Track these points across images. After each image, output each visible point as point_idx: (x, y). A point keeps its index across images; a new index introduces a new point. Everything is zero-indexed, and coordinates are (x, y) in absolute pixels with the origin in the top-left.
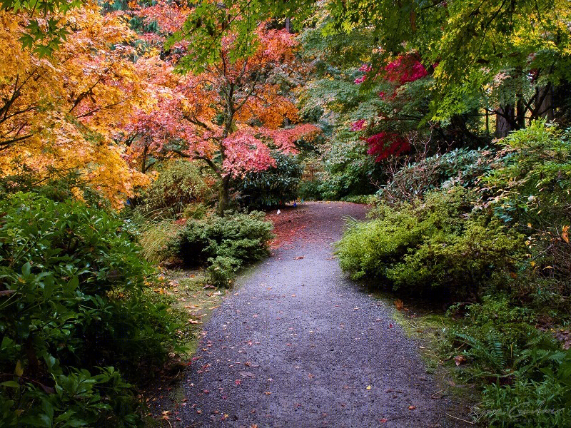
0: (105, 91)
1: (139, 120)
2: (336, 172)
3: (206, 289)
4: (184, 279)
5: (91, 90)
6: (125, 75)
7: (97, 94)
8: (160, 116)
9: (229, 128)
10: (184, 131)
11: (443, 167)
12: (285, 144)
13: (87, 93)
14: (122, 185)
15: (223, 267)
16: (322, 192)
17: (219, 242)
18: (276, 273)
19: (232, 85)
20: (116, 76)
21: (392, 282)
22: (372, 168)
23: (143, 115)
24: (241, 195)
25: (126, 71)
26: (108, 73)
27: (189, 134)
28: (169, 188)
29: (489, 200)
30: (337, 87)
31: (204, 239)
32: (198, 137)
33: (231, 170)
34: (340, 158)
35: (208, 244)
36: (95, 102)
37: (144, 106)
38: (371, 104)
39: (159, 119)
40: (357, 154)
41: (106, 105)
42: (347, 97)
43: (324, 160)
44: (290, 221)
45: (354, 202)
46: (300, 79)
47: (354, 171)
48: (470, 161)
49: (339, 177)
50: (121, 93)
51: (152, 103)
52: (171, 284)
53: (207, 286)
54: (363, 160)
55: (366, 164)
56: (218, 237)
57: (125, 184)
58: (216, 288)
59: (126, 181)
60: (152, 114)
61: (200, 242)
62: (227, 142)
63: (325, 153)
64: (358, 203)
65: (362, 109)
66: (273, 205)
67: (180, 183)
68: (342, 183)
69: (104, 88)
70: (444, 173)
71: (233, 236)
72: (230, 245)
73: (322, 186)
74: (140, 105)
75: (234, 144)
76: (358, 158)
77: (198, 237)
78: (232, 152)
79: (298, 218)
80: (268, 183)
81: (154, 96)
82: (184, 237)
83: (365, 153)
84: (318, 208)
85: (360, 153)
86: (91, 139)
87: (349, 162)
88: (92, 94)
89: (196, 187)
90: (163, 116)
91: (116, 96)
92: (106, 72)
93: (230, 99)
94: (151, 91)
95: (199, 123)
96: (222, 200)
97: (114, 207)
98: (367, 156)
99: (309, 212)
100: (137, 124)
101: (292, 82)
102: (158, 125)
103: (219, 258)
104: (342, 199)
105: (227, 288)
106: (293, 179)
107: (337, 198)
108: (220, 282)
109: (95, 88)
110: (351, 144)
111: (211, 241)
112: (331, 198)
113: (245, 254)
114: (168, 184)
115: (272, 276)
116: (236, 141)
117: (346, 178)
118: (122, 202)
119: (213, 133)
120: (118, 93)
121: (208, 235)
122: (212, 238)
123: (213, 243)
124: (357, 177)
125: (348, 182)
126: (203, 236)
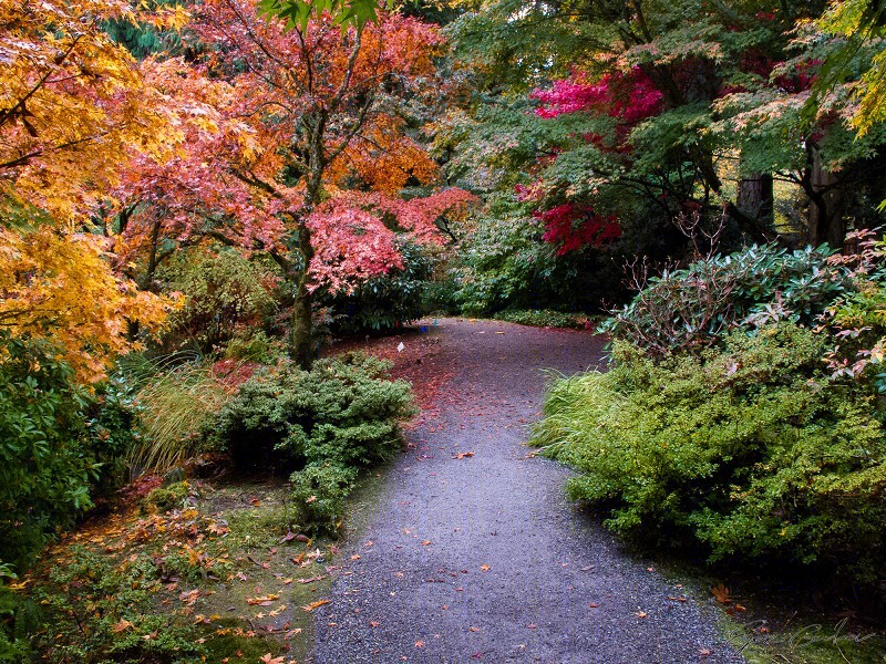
0: (58, 108)
1: (144, 176)
2: (485, 270)
3: (290, 542)
4: (239, 511)
5: (22, 103)
6: (107, 72)
7: (41, 114)
8: (184, 169)
9: (315, 194)
10: (232, 198)
11: (744, 283)
12: (420, 225)
13: (14, 111)
14: (101, 324)
15: (324, 494)
16: (462, 301)
17: (308, 429)
18: (428, 494)
19: (324, 112)
20: (85, 72)
21: (707, 547)
22: (551, 264)
23: (151, 166)
24: (333, 314)
25: (110, 62)
26: (65, 66)
27: (243, 206)
28: (199, 299)
29: (862, 357)
30: (517, 123)
31: (278, 424)
32: (261, 212)
33: (326, 278)
34: (495, 246)
35: (285, 434)
36: (33, 132)
37: (152, 146)
38: (580, 154)
39: (183, 175)
40: (524, 240)
41: (62, 141)
42: (536, 140)
43: (464, 247)
44: (419, 362)
45: (519, 322)
46: (424, 110)
47: (519, 269)
48: (798, 273)
49: (491, 278)
50: (96, 114)
51: (171, 141)
52: (213, 528)
53: (290, 536)
54: (535, 251)
55: (541, 259)
56: (306, 417)
57: (109, 323)
58: (310, 541)
59: (112, 315)
60: (170, 164)
61: (271, 428)
62: (314, 222)
63: (467, 237)
64: (527, 325)
65: (565, 164)
66: (383, 327)
67: (220, 290)
68: (496, 289)
69: (55, 102)
70: (744, 294)
71: (336, 416)
72: (330, 436)
73: (461, 292)
74: (144, 143)
75: (329, 228)
76: (526, 247)
77: (265, 419)
78: (327, 243)
79: (432, 355)
80: (375, 290)
81: (176, 122)
82: (237, 419)
83: (537, 238)
84: (461, 335)
85: (529, 238)
86: (17, 223)
87: (509, 253)
88: (25, 113)
89: (248, 298)
90: (191, 168)
91: (84, 120)
92: (59, 60)
93: (319, 138)
94: (169, 112)
95: (259, 184)
96: (298, 325)
97: (83, 380)
98: (541, 244)
99: (449, 343)
100: (138, 184)
101: (410, 114)
102: (182, 188)
103: (312, 469)
104: (496, 315)
105: (334, 539)
106: (419, 282)
107: (488, 313)
108: (317, 526)
109: (33, 100)
110: (513, 223)
111: (292, 427)
112: (475, 313)
113: (362, 455)
114: (198, 293)
115: (419, 503)
116: (333, 220)
117: (504, 280)
118: (100, 367)
119: (287, 203)
120: (91, 114)
121: (284, 415)
122: (293, 420)
123: (296, 432)
124: (523, 279)
125: (509, 289)
126: (276, 416)
